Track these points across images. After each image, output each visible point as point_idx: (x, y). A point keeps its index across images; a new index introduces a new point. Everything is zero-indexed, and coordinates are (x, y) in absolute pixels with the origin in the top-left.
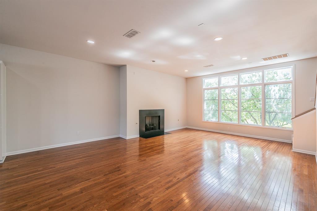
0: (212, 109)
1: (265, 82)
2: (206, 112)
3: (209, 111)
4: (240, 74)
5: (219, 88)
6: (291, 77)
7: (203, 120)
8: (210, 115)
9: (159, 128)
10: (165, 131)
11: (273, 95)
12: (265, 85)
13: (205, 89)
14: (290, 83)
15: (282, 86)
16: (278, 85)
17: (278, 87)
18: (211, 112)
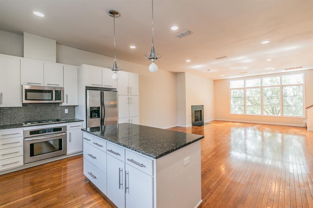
0: (238, 104)
1: (283, 84)
2: (232, 107)
3: (235, 106)
4: (263, 78)
5: (245, 89)
6: (302, 81)
7: (230, 114)
8: (237, 109)
9: (201, 120)
10: (205, 122)
11: (289, 94)
12: (283, 86)
13: (231, 89)
14: (301, 85)
15: (295, 87)
16: (292, 86)
17: (292, 88)
18: (237, 107)
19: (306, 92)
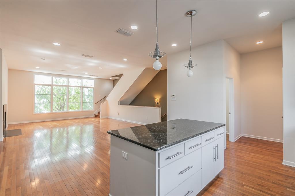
0: (43, 102)
1: (83, 86)
2: (36, 105)
3: (40, 104)
5: (52, 86)
8: (42, 108)
11: (86, 93)
13: (35, 85)
14: (93, 88)
15: (90, 89)
16: (88, 88)
17: (88, 89)
18: (43, 105)
19: (95, 93)
